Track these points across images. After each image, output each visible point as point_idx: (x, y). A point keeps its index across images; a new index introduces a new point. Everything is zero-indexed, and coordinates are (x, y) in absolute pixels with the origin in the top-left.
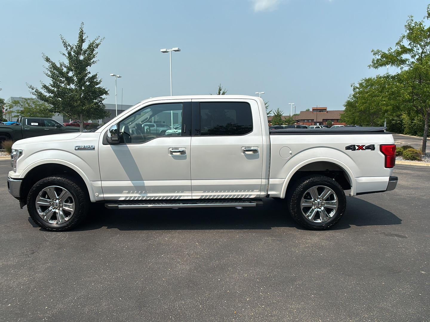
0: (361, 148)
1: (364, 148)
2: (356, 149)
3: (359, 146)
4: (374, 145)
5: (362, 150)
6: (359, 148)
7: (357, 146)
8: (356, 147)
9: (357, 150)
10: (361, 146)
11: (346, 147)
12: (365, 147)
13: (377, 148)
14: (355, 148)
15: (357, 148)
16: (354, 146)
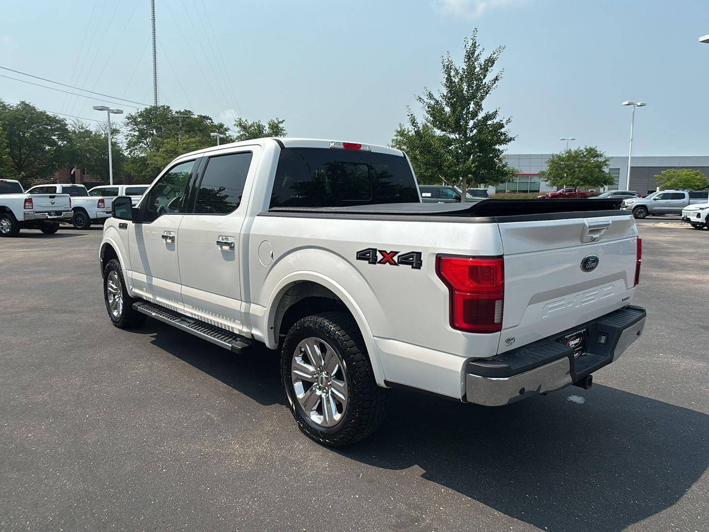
0: (388, 258)
1: (395, 258)
2: (378, 260)
3: (385, 251)
4: (420, 253)
5: (391, 264)
6: (384, 257)
7: (380, 252)
8: (378, 254)
9: (380, 262)
10: (388, 252)
11: (357, 253)
12: (399, 257)
13: (428, 263)
14: (377, 257)
15: (380, 257)
16: (375, 250)
